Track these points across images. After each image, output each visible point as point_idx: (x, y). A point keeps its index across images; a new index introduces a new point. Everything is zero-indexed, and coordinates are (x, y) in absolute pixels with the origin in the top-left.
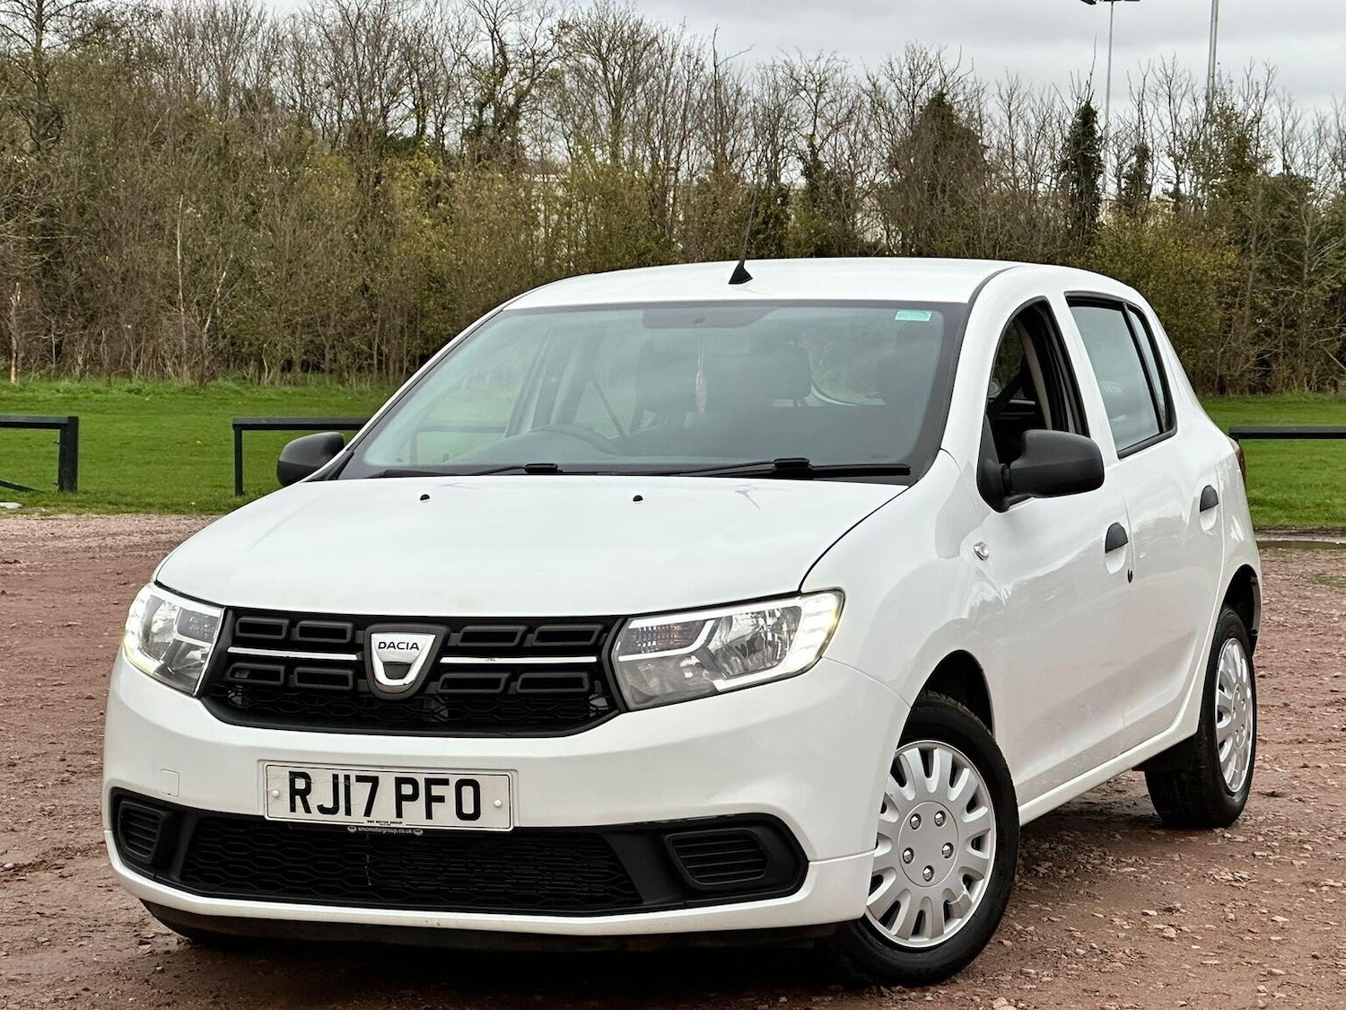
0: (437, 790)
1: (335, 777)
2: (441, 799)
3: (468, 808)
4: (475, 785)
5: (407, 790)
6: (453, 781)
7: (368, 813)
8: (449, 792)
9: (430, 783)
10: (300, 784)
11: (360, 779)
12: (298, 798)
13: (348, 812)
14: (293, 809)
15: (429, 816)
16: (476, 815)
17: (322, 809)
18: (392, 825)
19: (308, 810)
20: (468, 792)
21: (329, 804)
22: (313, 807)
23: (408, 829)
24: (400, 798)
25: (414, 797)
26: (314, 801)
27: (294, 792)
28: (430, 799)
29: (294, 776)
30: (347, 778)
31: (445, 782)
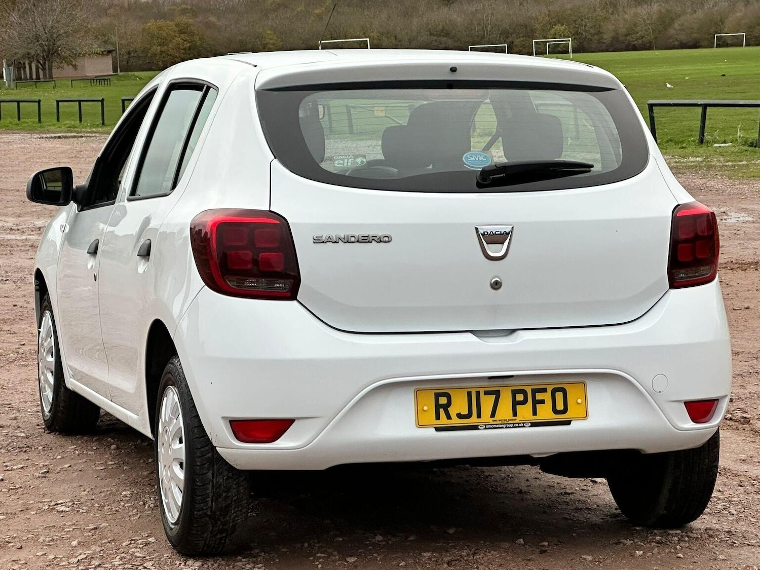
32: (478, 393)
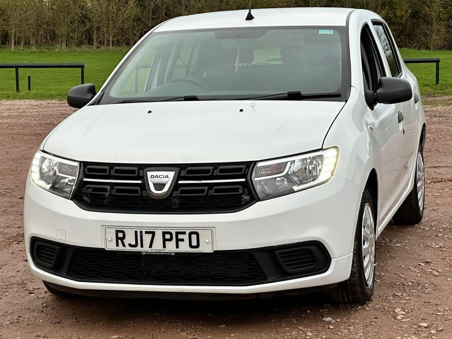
0: (180, 237)
1: (136, 232)
2: (182, 240)
3: (194, 243)
4: (197, 234)
5: (168, 236)
6: (188, 232)
7: (151, 246)
8: (186, 237)
9: (177, 234)
10: (120, 235)
11: (146, 233)
12: (120, 241)
13: (142, 246)
14: (117, 245)
15: (177, 247)
16: (198, 246)
17: (130, 245)
18: (161, 251)
19: (124, 245)
20: (194, 237)
21: (133, 243)
22: (127, 244)
23: (168, 253)
24: (165, 240)
25: (171, 239)
26: (126, 241)
27: (118, 238)
28: (178, 240)
29: (117, 232)
30: (141, 232)
31: (184, 233)
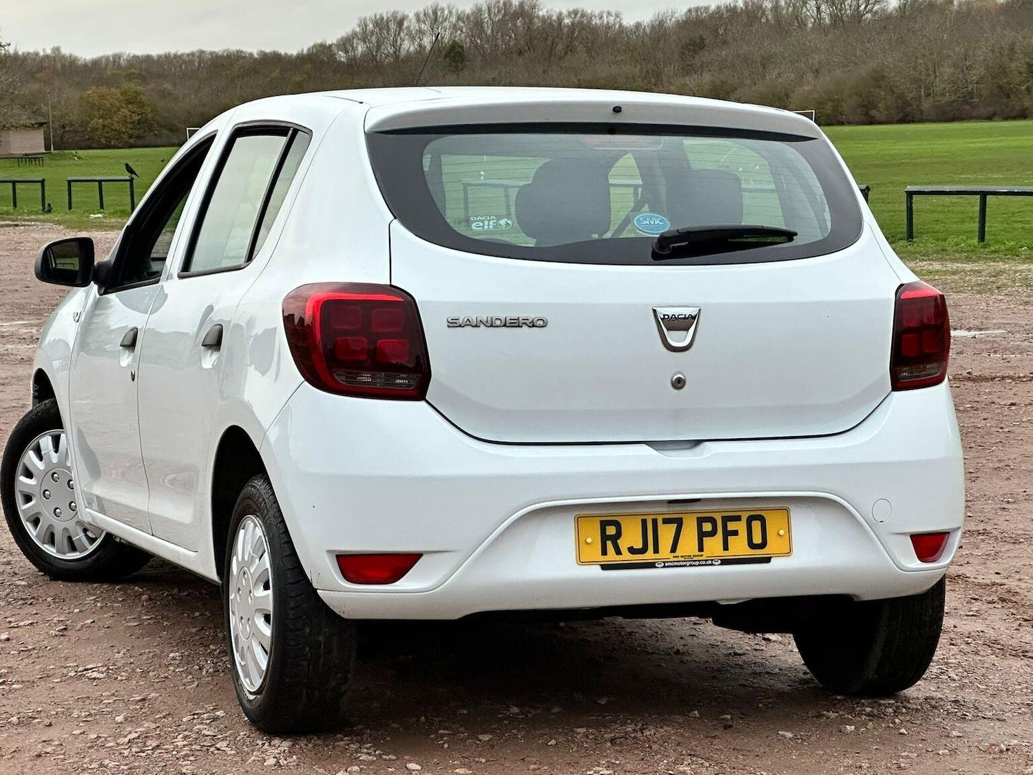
32: (655, 522)
